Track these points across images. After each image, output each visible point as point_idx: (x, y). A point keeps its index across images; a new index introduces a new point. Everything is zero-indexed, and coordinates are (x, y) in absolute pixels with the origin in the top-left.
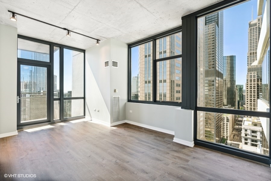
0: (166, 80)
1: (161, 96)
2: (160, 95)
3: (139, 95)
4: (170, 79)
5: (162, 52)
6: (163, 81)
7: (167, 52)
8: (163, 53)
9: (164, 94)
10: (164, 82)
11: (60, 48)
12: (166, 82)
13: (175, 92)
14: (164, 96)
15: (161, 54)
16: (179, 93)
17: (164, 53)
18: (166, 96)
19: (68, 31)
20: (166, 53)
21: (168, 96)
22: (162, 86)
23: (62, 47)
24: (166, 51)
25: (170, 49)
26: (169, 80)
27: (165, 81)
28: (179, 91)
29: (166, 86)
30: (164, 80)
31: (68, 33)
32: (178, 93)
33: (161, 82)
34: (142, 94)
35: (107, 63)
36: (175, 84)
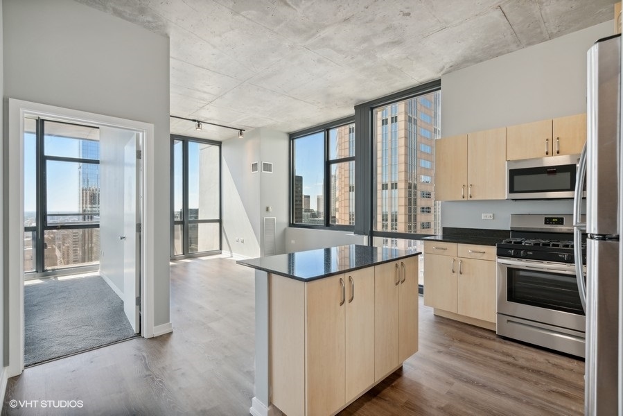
0: (396, 184)
1: (387, 220)
2: (384, 219)
3: (337, 217)
4: (406, 181)
5: (387, 119)
6: (389, 186)
7: (399, 119)
8: (389, 121)
9: (392, 216)
10: (392, 188)
11: (183, 141)
12: (396, 188)
13: (419, 210)
14: (392, 221)
15: (387, 123)
16: (428, 212)
17: (392, 122)
18: (396, 220)
19: (199, 122)
20: (396, 121)
21: (402, 218)
22: (387, 197)
23: (185, 140)
24: (396, 117)
25: (406, 113)
26: (404, 183)
27: (394, 186)
28: (428, 208)
29: (397, 196)
30: (392, 184)
31: (199, 126)
32: (426, 214)
33: (387, 189)
34: (343, 215)
35: (255, 166)
36: (419, 194)
